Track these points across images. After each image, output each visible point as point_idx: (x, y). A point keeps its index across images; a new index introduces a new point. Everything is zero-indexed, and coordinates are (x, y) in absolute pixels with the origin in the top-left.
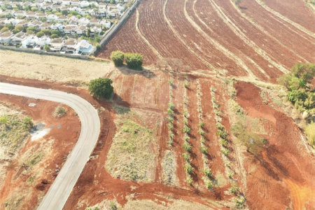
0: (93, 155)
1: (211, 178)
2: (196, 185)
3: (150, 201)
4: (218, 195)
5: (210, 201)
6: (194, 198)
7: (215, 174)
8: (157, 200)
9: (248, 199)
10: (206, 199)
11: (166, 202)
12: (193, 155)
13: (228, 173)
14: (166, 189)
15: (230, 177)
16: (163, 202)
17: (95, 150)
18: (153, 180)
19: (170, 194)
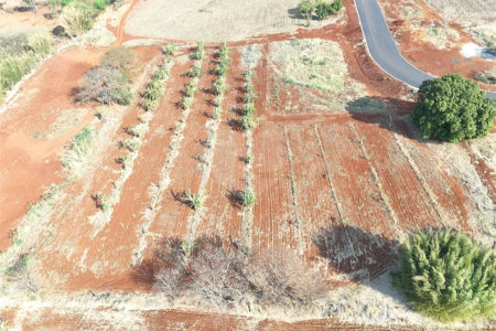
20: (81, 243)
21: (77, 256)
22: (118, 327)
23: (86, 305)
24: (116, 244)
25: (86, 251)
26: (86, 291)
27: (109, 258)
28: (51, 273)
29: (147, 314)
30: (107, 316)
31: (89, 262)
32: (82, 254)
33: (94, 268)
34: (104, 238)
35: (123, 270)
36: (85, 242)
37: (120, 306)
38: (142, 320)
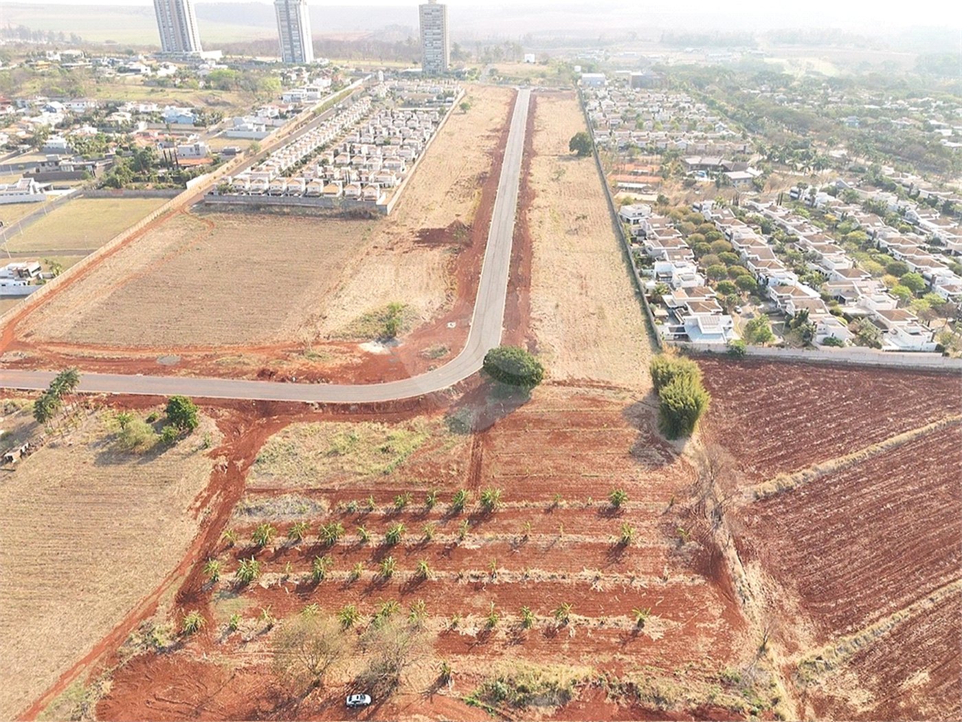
0: (321, 405)
1: (239, 588)
2: (226, 557)
3: (205, 485)
4: (191, 597)
5: (182, 580)
6: (195, 553)
7: (251, 595)
8: (205, 494)
9: (161, 659)
10: (187, 574)
11: (198, 510)
12: (312, 554)
13: (248, 626)
14: (225, 509)
15: (233, 629)
16: (198, 504)
17: (333, 405)
18: (251, 486)
19: (215, 515)
20: (691, 634)
21: (708, 632)
22: (761, 579)
23: (754, 608)
24: (686, 600)
25: (702, 625)
26: (741, 612)
27: (703, 603)
28: (734, 648)
29: (744, 563)
30: (756, 590)
31: (712, 619)
32: (705, 628)
33: (716, 612)
34: (681, 614)
35: (712, 589)
36: (690, 631)
37: (745, 583)
38: (750, 566)
